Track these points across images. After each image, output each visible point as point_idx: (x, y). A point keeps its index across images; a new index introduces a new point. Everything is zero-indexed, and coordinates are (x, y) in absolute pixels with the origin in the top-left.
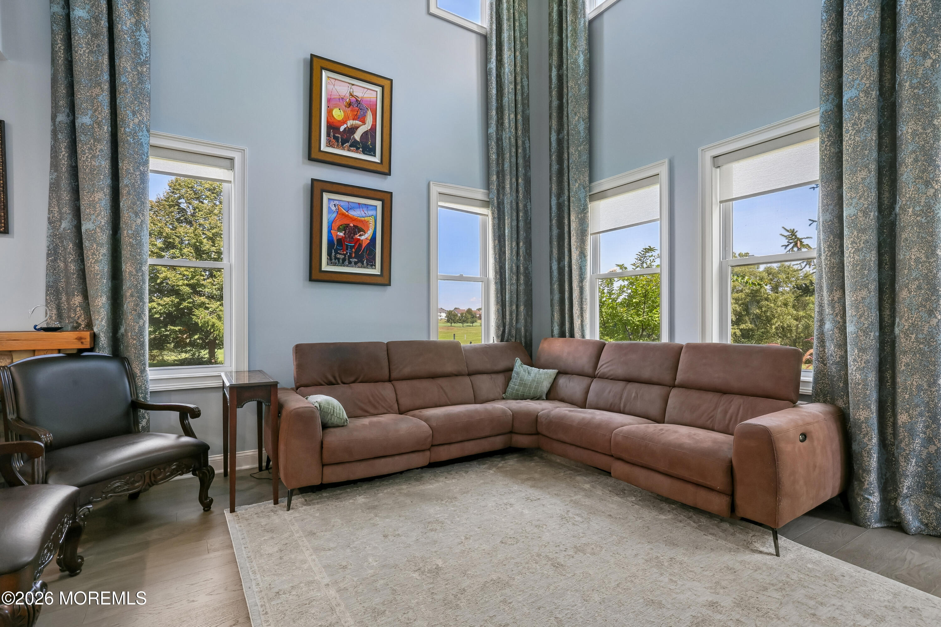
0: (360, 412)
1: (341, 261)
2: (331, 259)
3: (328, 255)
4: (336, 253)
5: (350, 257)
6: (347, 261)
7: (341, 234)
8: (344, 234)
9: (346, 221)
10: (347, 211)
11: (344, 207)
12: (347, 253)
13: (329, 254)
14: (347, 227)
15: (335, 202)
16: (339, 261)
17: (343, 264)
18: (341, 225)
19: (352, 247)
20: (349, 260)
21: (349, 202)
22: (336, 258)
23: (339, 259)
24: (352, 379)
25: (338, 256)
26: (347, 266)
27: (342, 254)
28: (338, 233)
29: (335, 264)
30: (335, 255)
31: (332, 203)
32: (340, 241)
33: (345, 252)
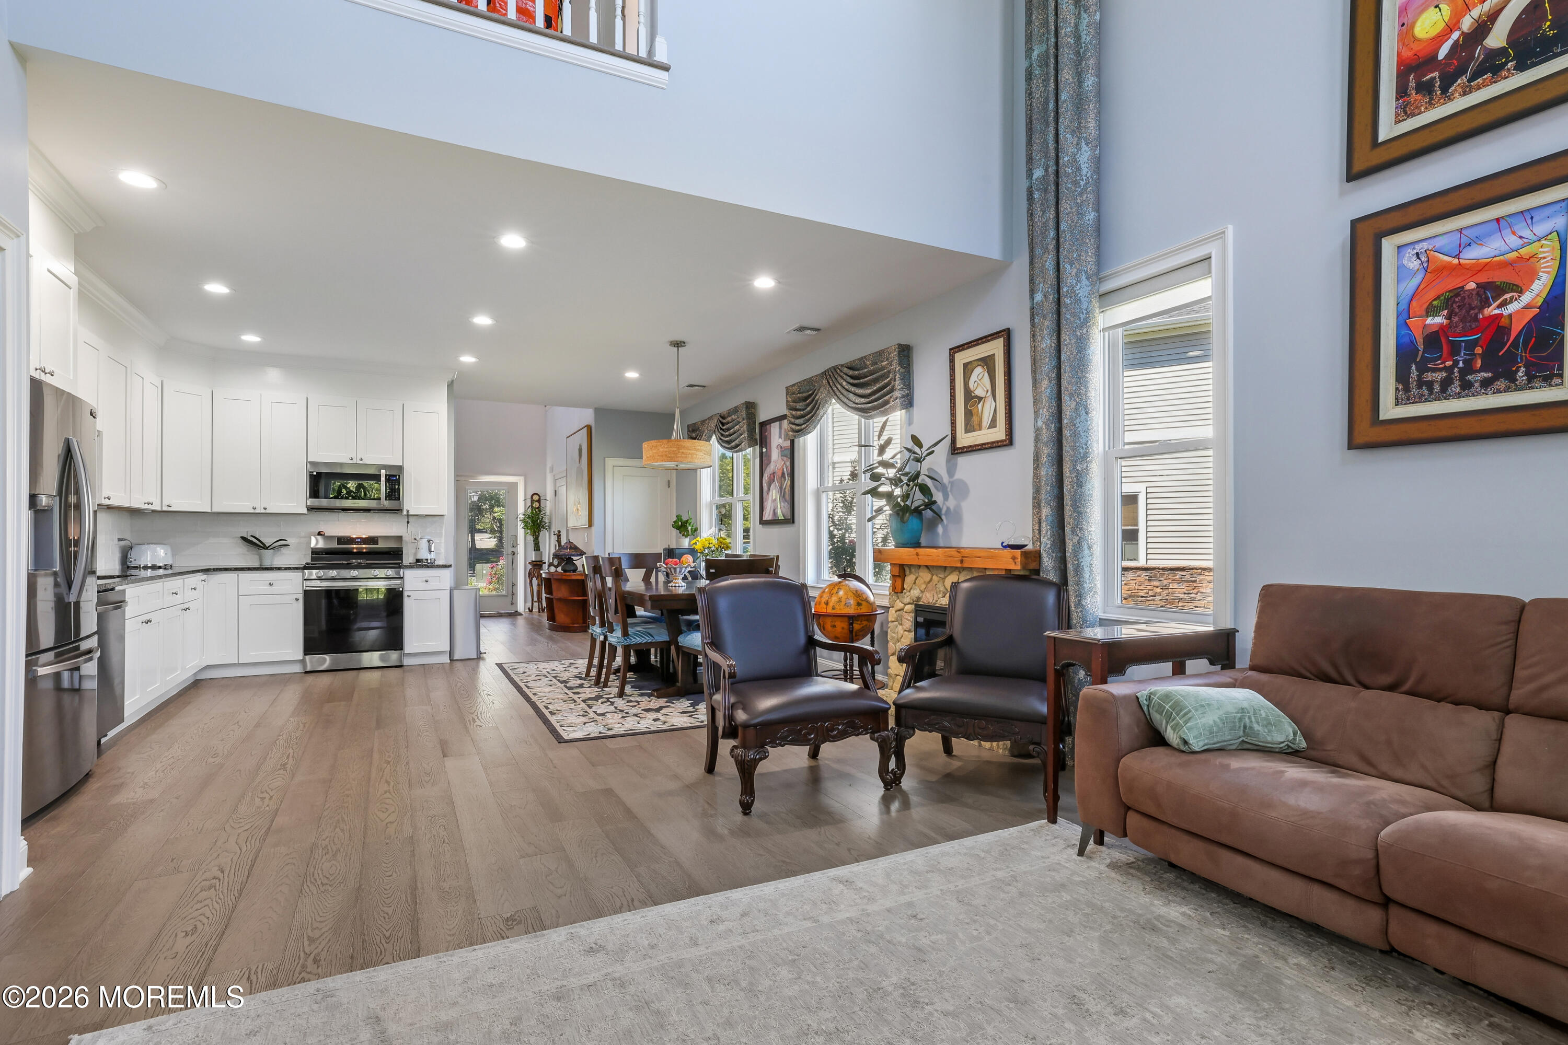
0: (1354, 760)
1: (1437, 387)
2: (1407, 389)
3: (1398, 380)
4: (1422, 370)
5: (1469, 368)
6: (1457, 383)
7: (1439, 320)
8: (1449, 317)
9: (1452, 283)
10: (1457, 256)
11: (1445, 250)
12: (1456, 363)
13: (1402, 376)
14: (1457, 295)
15: (1418, 248)
16: (1431, 390)
17: (1444, 391)
18: (1438, 298)
19: (1471, 345)
20: (1462, 378)
21: (1461, 231)
22: (1421, 383)
23: (1430, 385)
24: (1387, 679)
25: (1429, 376)
26: (1459, 396)
27: (1440, 370)
28: (1429, 321)
29: (1420, 399)
30: (1419, 376)
31: (1410, 252)
32: (1433, 339)
33: (1449, 363)
